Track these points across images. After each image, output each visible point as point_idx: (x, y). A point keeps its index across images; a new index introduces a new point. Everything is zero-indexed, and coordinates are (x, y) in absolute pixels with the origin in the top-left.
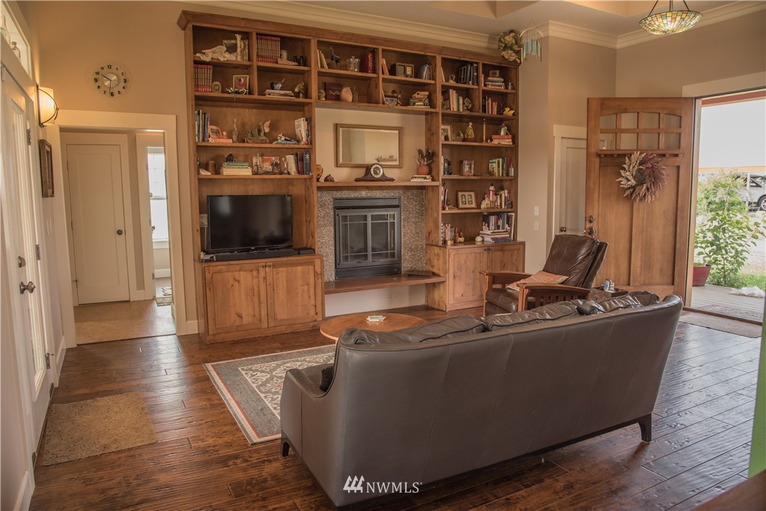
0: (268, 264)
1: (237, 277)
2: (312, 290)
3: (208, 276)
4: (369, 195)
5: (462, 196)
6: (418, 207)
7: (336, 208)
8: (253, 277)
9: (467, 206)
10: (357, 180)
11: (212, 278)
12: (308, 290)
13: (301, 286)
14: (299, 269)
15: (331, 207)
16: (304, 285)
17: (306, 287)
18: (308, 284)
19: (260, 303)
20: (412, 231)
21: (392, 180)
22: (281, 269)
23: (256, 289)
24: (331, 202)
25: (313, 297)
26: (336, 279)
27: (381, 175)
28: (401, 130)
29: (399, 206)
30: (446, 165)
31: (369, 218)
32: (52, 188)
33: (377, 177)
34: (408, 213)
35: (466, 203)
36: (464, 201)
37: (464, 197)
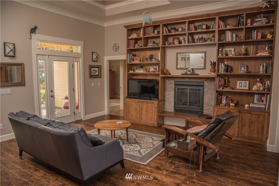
0: (140, 101)
1: (132, 104)
2: (154, 113)
3: (125, 102)
4: (189, 80)
5: (240, 83)
6: (213, 87)
7: (176, 85)
8: (136, 105)
9: (242, 88)
10: (182, 74)
11: (126, 103)
12: (152, 112)
13: (150, 110)
14: (150, 105)
15: (173, 84)
16: (151, 110)
17: (152, 111)
18: (152, 110)
19: (138, 113)
20: (209, 97)
21: (197, 75)
22: (144, 104)
23: (137, 109)
24: (173, 82)
25: (154, 115)
26: (174, 111)
27: (191, 72)
28: (205, 53)
29: (203, 86)
30: (226, 67)
31: (188, 90)
32: (100, 75)
33: (189, 73)
34: (207, 89)
35: (241, 87)
36: (240, 86)
37: (241, 83)
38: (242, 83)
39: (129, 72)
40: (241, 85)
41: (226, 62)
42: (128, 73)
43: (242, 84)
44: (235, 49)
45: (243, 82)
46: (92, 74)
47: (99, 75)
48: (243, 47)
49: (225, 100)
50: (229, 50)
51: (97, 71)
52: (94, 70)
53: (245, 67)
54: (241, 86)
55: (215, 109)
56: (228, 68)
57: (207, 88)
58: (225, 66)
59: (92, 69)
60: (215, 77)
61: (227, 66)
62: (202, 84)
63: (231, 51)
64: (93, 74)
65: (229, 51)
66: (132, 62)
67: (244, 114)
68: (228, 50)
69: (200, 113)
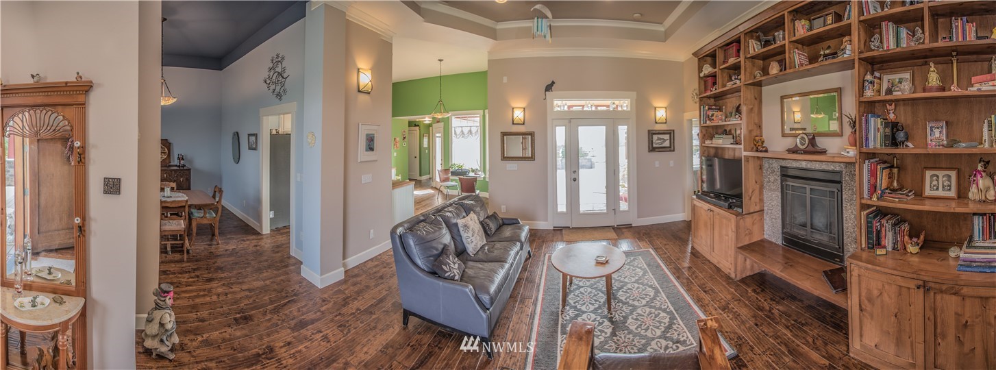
4: (809, 166)
7: (782, 176)
10: (789, 150)
15: (779, 174)
24: (779, 169)
26: (783, 244)
27: (806, 145)
28: (839, 91)
29: (840, 182)
30: (888, 130)
31: (808, 191)
32: (672, 148)
33: (802, 147)
34: (850, 192)
35: (937, 189)
36: (934, 186)
37: (935, 178)
38: (938, 176)
39: (704, 143)
40: (935, 183)
41: (893, 115)
42: (703, 145)
43: (937, 180)
44: (915, 76)
45: (941, 173)
46: (654, 146)
47: (670, 147)
48: (932, 69)
49: (890, 235)
50: (900, 79)
51: (665, 140)
52: (659, 139)
53: (942, 127)
54: (935, 188)
55: (852, 267)
56: (894, 133)
57: (849, 189)
58: (886, 125)
59: (655, 137)
60: (854, 160)
61: (895, 126)
62: (837, 178)
63: (902, 83)
64: (657, 146)
65: (897, 80)
66: (708, 122)
67: (938, 297)
68: (894, 79)
69: (838, 260)
